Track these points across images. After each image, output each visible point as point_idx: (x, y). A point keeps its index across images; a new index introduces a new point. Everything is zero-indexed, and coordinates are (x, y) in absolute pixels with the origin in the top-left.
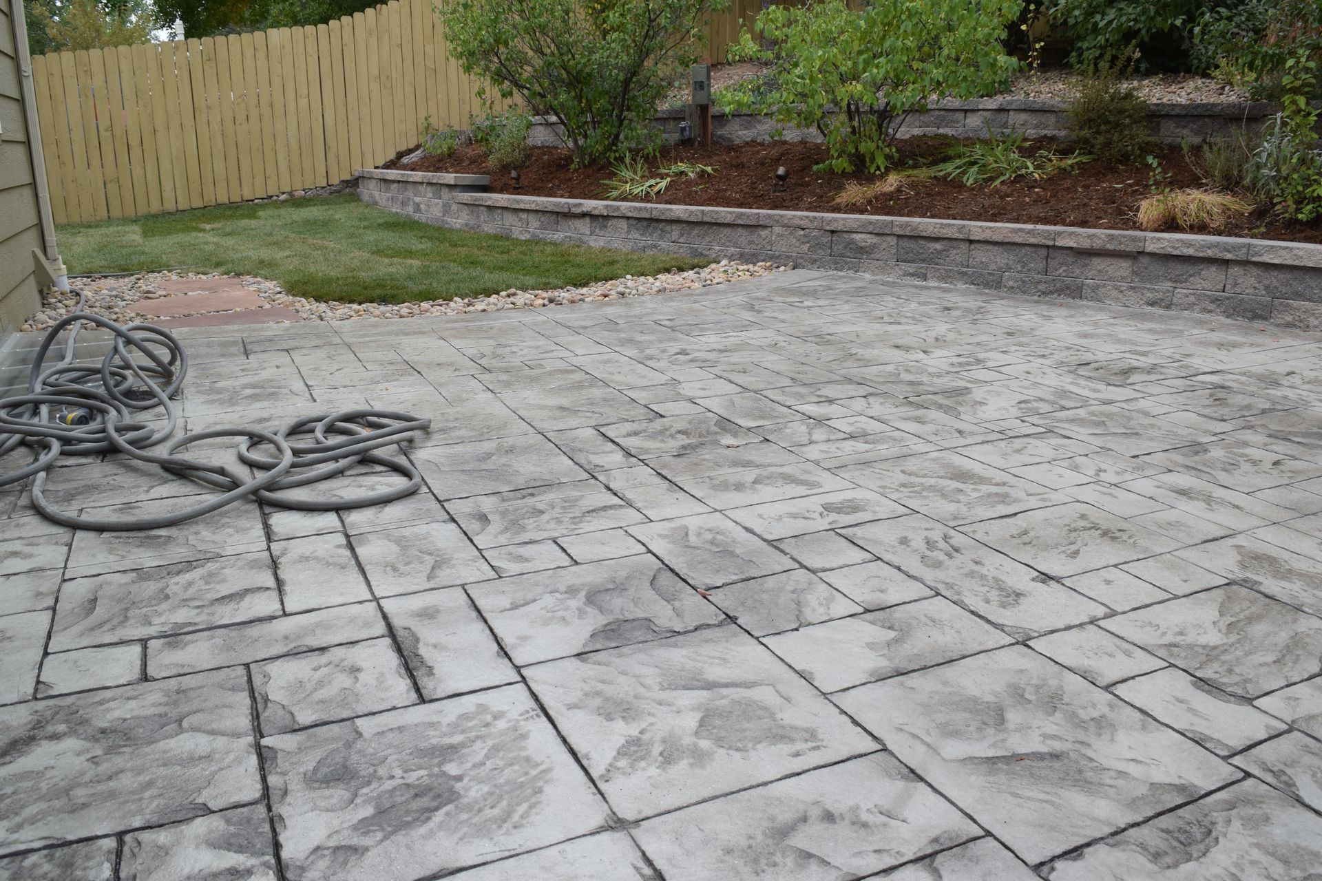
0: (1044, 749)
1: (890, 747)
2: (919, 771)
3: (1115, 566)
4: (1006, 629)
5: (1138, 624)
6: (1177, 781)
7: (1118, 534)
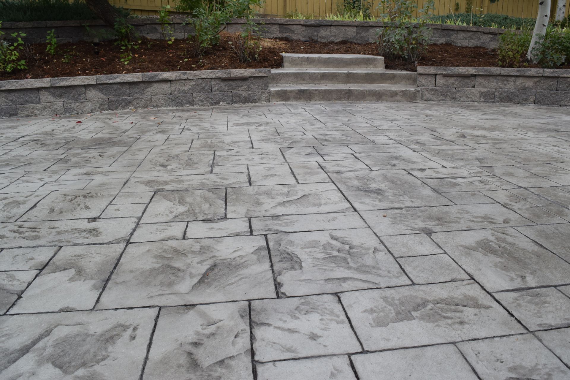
0: (208, 267)
1: (160, 305)
2: (188, 304)
3: (110, 204)
4: (114, 242)
5: (153, 216)
6: (256, 248)
7: (90, 195)
